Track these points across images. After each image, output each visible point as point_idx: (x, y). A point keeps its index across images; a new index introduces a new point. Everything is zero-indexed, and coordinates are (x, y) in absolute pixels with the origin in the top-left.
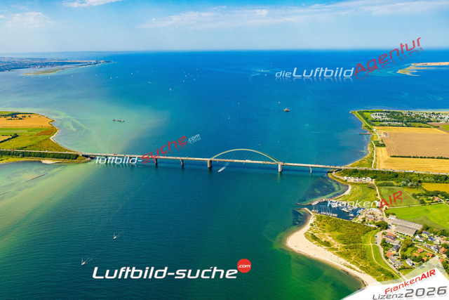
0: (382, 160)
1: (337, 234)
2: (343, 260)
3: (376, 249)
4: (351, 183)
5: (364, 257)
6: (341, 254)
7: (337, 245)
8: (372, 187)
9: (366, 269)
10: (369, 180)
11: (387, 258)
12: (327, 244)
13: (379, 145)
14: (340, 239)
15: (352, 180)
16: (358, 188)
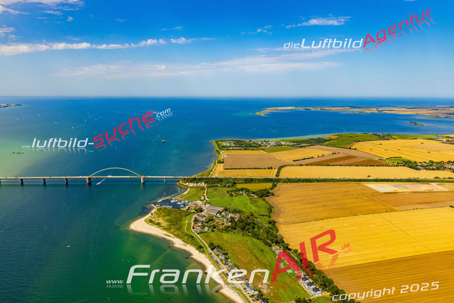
0: (218, 171)
1: (168, 217)
2: (165, 232)
3: (189, 224)
4: (190, 187)
5: (179, 229)
6: (165, 229)
7: (164, 224)
8: (203, 189)
9: (178, 236)
10: (203, 184)
11: (193, 228)
12: (158, 224)
13: (220, 162)
14: (168, 220)
15: (191, 185)
16: (194, 189)
